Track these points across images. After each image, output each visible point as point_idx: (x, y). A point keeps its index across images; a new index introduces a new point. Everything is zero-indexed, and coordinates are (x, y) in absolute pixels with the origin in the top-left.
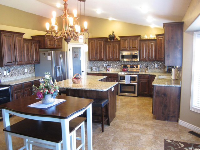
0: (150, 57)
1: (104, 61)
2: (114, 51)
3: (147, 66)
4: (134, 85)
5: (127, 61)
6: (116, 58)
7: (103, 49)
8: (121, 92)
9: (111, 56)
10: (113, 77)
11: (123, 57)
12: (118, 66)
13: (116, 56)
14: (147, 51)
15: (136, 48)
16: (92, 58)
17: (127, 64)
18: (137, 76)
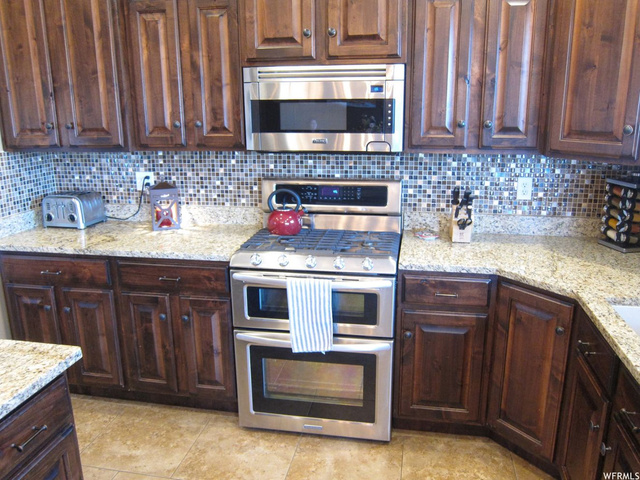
0: (493, 123)
1: (117, 148)
2: (195, 67)
3: (468, 199)
4: (368, 361)
5: (306, 152)
6: (214, 129)
7: (105, 48)
8: (263, 403)
9: (175, 115)
10: (196, 291)
11: (271, 115)
12: (241, 184)
13: (216, 113)
14: (473, 70)
15: (375, 37)
16: (22, 130)
17: (303, 172)
18: (389, 283)
